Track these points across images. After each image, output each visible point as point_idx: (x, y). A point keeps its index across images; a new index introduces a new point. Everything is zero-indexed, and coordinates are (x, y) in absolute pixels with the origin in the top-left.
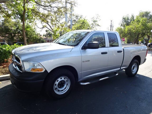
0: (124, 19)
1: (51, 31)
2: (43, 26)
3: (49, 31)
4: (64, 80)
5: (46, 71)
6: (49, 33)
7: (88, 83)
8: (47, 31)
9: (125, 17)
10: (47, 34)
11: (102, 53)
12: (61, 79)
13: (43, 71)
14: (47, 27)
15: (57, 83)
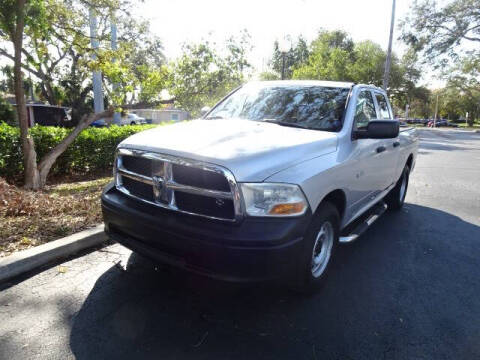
5: (309, 209)
7: (355, 236)
8: (7, 71)
10: (10, 81)
11: (379, 151)
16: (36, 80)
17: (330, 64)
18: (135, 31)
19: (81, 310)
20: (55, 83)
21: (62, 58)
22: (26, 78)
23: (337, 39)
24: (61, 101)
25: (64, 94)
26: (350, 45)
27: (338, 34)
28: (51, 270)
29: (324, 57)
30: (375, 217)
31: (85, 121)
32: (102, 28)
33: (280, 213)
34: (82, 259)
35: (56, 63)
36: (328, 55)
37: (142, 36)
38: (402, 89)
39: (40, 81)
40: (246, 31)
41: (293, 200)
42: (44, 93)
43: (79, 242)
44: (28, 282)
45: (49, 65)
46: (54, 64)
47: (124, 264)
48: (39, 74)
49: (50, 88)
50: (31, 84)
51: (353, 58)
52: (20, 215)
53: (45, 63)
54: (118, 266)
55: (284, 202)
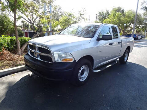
0: (100, 13)
1: (28, 22)
2: (19, 16)
3: (25, 22)
4: (85, 68)
5: (75, 61)
6: (26, 24)
7: (100, 70)
8: (23, 22)
9: (100, 11)
10: (23, 25)
11: (110, 44)
12: (83, 67)
13: (73, 61)
14: (23, 18)
15: (80, 71)
16: (30, 24)
17: (116, 18)
18: (57, 9)
19: (13, 86)
20: (35, 25)
21: (37, 18)
22: (27, 24)
23: (119, 10)
24: (36, 30)
25: (37, 29)
26: (123, 11)
27: (119, 8)
28: (11, 75)
29: (114, 15)
30: (110, 65)
31: (35, 36)
32: (48, 9)
33: (66, 61)
34: (20, 73)
35: (35, 19)
36: (115, 15)
37: (59, 11)
38: (143, 26)
39: (31, 25)
40: (84, 8)
41: (69, 57)
42: (32, 28)
43: (20, 68)
44: (3, 78)
45: (34, 20)
46: (35, 20)
47: (30, 75)
48: (31, 23)
49: (33, 27)
50: (29, 25)
51: (124, 15)
52: (10, 61)
53: (32, 19)
54: (29, 75)
55: (66, 58)
